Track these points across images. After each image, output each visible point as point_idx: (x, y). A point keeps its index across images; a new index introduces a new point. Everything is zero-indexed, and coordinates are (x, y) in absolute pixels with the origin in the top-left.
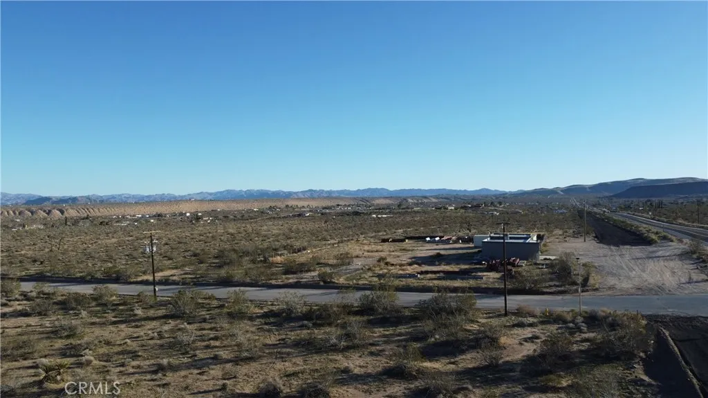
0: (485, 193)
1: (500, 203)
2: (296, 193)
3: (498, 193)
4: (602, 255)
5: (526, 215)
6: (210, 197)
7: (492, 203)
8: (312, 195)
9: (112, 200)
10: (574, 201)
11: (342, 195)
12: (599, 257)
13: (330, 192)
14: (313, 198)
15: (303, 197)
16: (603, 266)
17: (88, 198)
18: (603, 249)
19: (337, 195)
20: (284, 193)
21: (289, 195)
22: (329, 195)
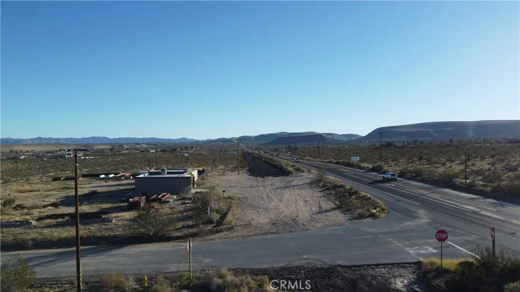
0: (184, 141)
1: (192, 148)
3: (193, 141)
4: (249, 186)
5: (207, 155)
7: (186, 148)
8: (40, 141)
10: (243, 147)
11: (68, 142)
12: (246, 188)
13: (58, 140)
14: (40, 144)
15: (32, 143)
16: (246, 198)
18: (253, 181)
19: (64, 141)
22: (57, 142)
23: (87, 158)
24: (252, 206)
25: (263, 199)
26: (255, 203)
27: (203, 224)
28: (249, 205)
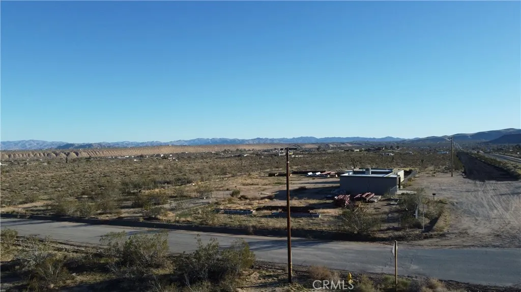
0: (389, 140)
1: (398, 147)
2: (247, 140)
3: (399, 140)
4: (464, 190)
5: (415, 155)
6: (186, 144)
7: (391, 147)
8: (259, 141)
9: (117, 146)
10: (458, 146)
11: (281, 142)
12: (461, 192)
13: (272, 140)
14: (259, 144)
15: (252, 143)
16: (461, 203)
17: (100, 144)
18: (470, 184)
19: (278, 141)
20: (239, 140)
21: (242, 142)
22: (272, 142)
23: (297, 156)
24: (468, 213)
25: (483, 206)
26: (473, 210)
27: (410, 227)
28: (465, 212)
